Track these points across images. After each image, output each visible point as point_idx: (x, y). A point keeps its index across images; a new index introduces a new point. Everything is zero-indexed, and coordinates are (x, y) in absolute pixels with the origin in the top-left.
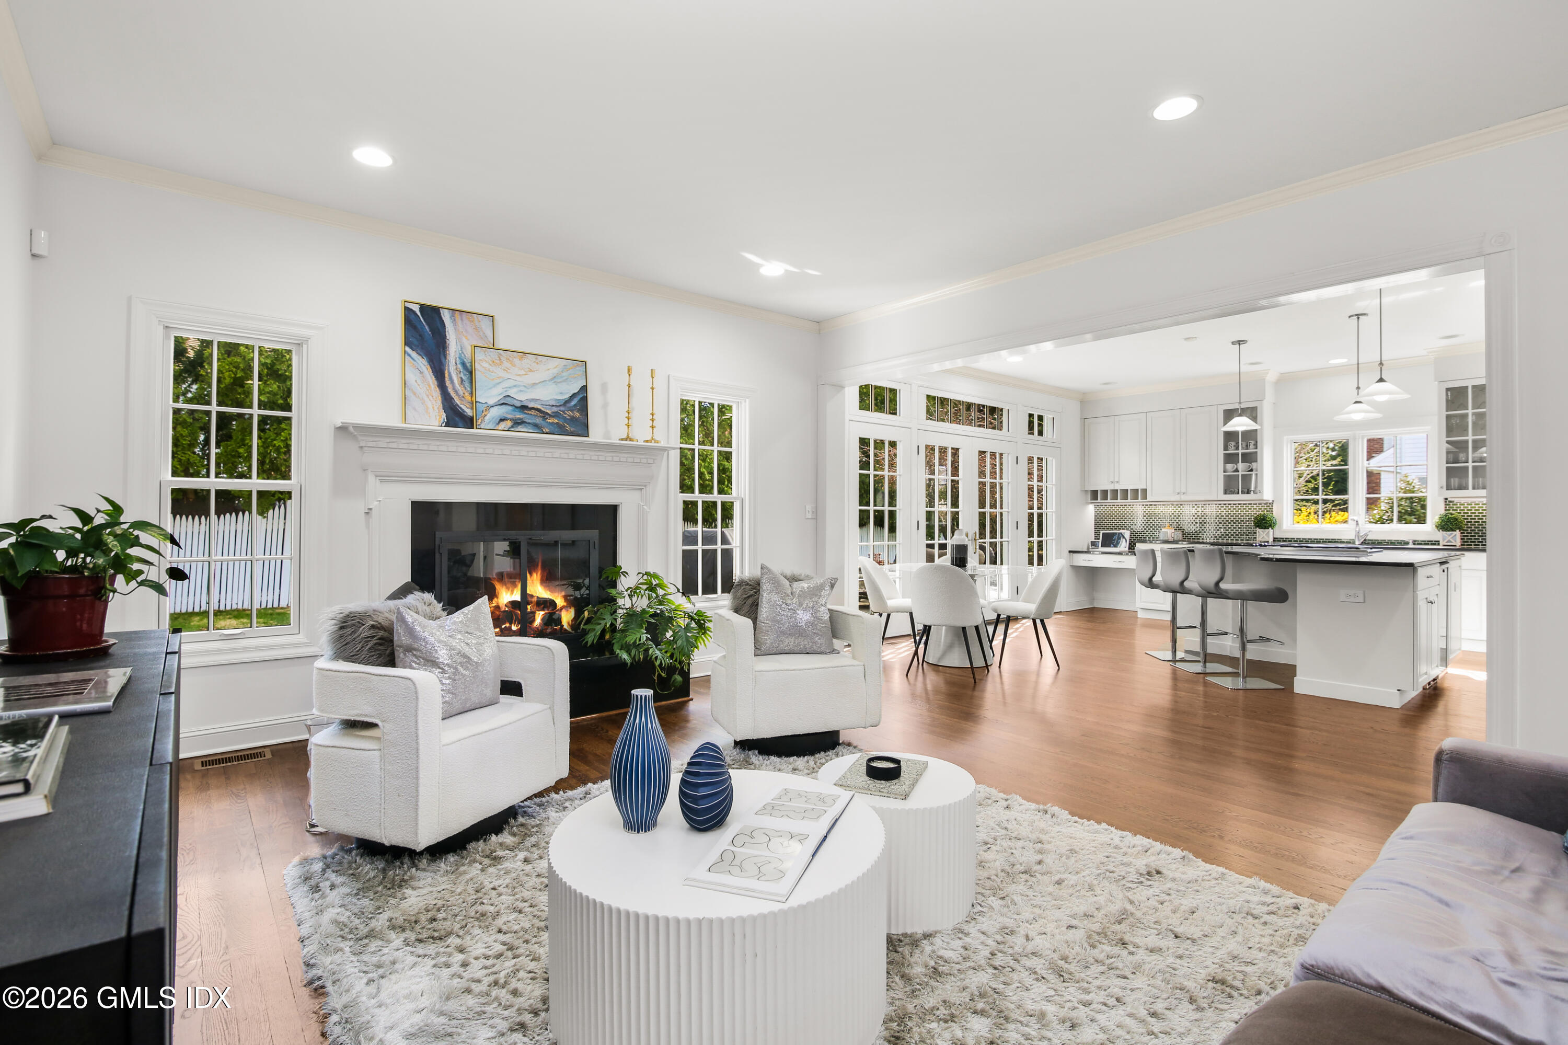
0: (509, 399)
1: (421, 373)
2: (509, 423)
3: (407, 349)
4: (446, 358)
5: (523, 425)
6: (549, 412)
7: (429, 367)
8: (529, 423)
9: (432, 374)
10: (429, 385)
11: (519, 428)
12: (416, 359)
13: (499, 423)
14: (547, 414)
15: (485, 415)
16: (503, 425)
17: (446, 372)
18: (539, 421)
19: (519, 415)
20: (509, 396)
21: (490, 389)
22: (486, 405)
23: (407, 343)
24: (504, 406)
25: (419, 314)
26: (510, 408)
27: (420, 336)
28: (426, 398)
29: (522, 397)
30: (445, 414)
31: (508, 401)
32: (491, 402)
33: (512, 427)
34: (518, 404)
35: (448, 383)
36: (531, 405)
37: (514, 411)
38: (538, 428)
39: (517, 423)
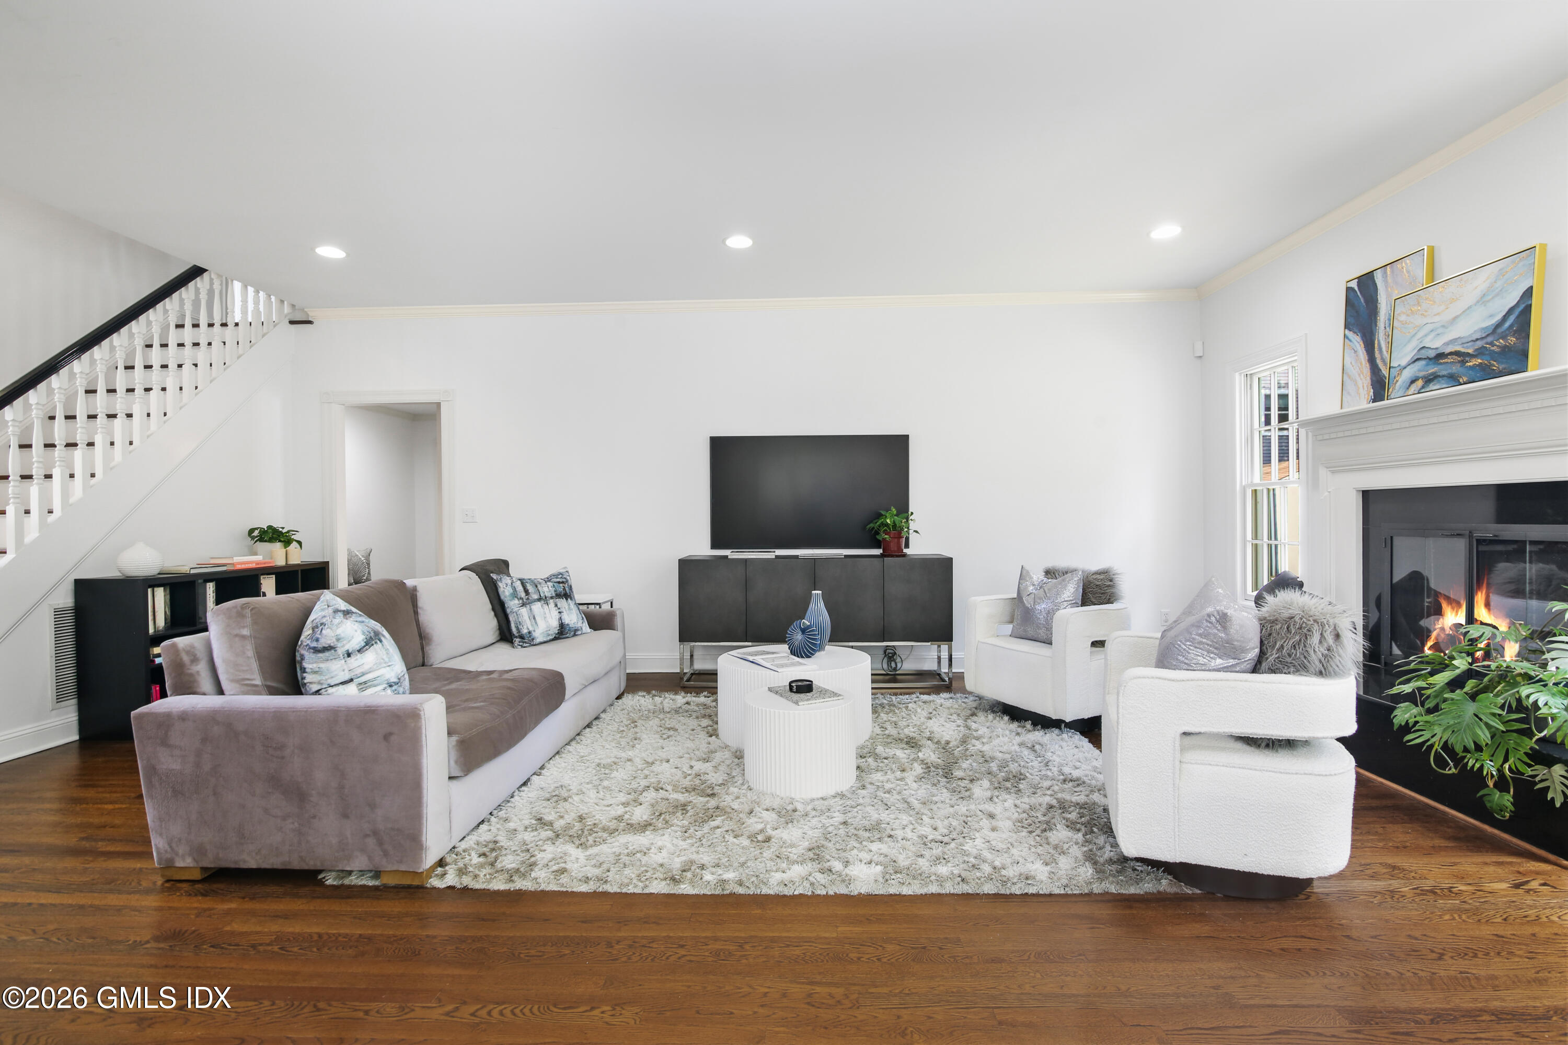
0: (1423, 351)
1: (1355, 352)
2: (1420, 383)
3: (1347, 331)
4: (1376, 325)
5: (1435, 381)
6: (1470, 351)
7: (1362, 343)
8: (1443, 376)
9: (1363, 349)
10: (1361, 364)
11: (1432, 386)
12: (1352, 339)
13: (1409, 386)
14: (1468, 354)
15: (1397, 381)
16: (1414, 388)
17: (1376, 342)
18: (1455, 369)
19: (1433, 369)
20: (1424, 347)
21: (1405, 346)
22: (1398, 369)
23: (1347, 326)
24: (1417, 362)
25: (1356, 289)
26: (1423, 363)
27: (1357, 312)
28: (1358, 379)
29: (1437, 343)
30: (1372, 391)
31: (1424, 354)
32: (1404, 362)
33: (1423, 387)
34: (1432, 354)
35: (1377, 355)
36: (1448, 350)
37: (1427, 365)
38: (1454, 380)
39: (1429, 380)
